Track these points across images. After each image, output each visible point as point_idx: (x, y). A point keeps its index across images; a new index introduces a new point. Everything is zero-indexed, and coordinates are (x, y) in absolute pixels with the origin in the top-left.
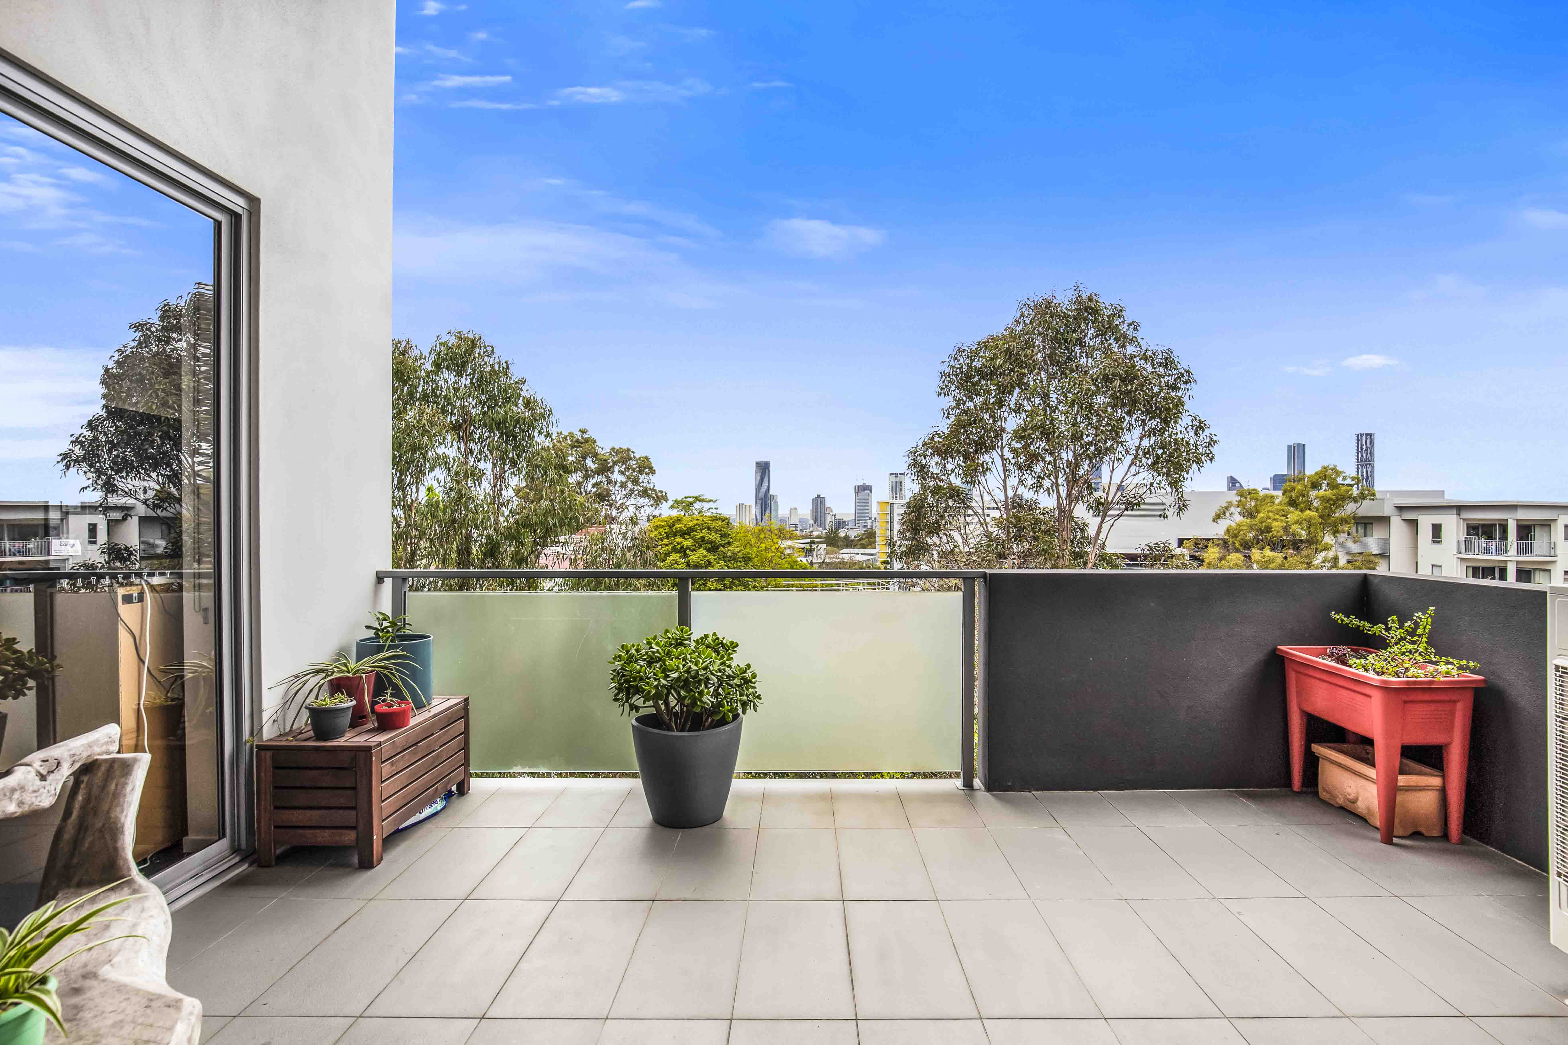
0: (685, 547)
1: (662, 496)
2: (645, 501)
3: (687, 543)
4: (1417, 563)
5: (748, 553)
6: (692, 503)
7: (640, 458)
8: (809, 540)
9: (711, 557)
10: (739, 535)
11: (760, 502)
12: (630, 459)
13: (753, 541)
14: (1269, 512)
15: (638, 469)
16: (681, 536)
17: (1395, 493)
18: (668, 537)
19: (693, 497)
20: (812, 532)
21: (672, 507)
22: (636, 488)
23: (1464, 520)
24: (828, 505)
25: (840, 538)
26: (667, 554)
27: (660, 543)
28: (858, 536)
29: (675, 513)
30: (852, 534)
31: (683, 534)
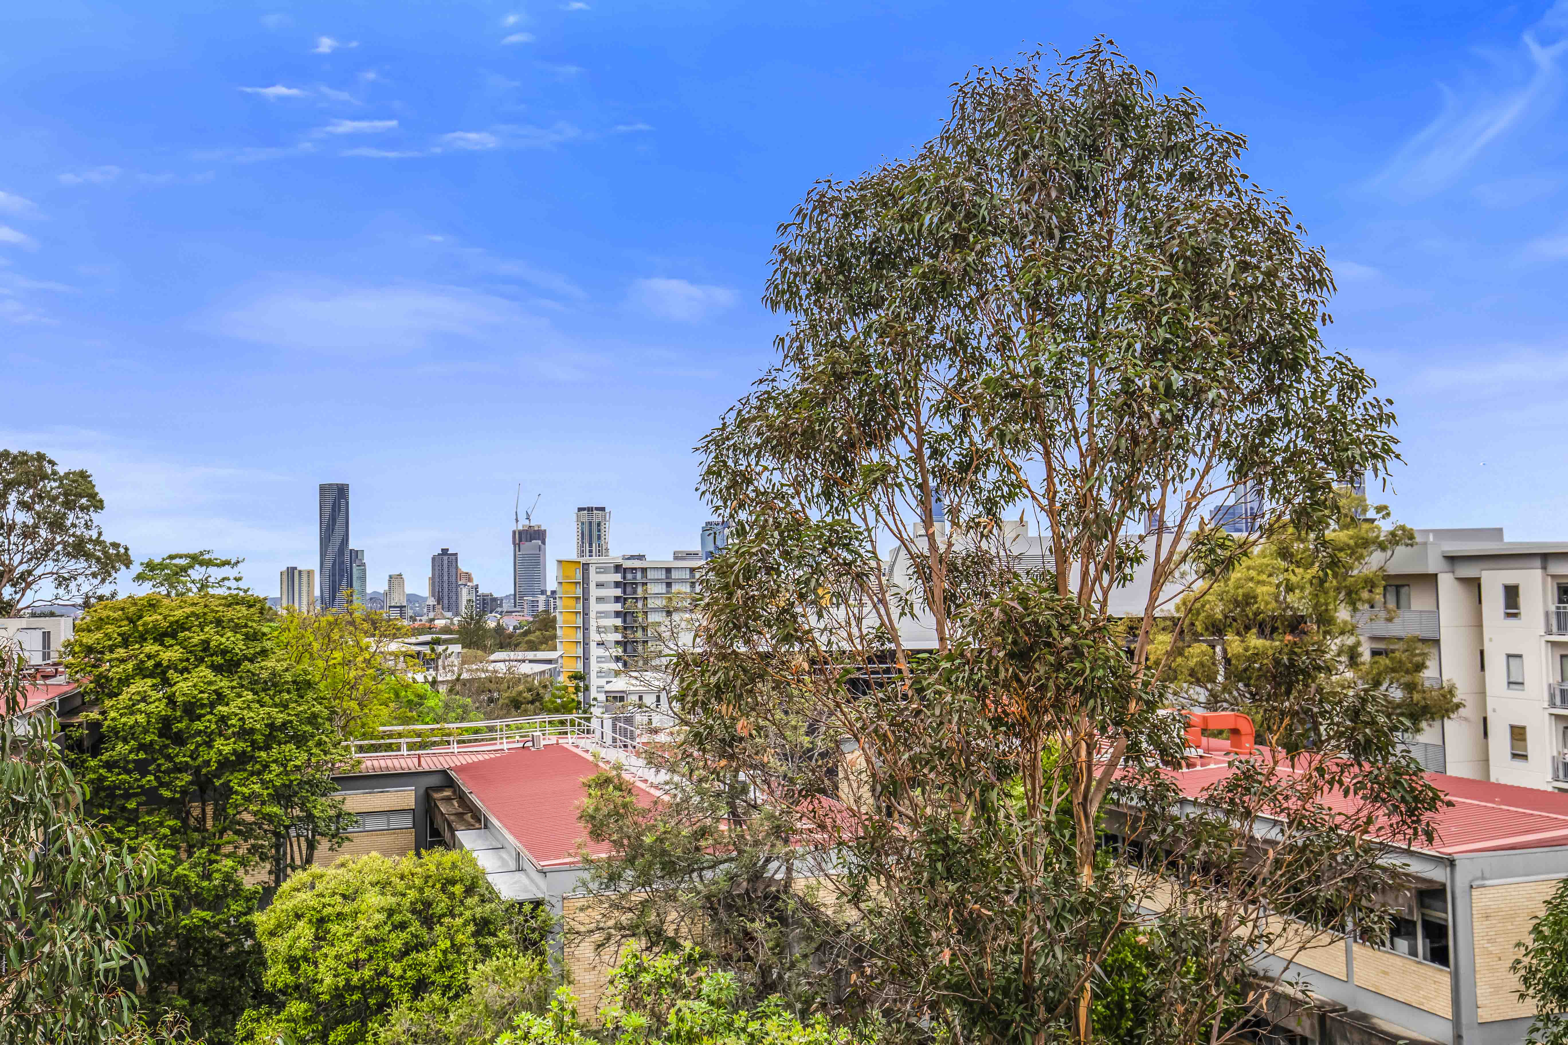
0: (165, 663)
1: (118, 555)
2: (78, 566)
3: (171, 654)
4: (1482, 653)
5: (306, 672)
6: (184, 569)
7: (67, 475)
8: (428, 638)
9: (223, 683)
10: (286, 634)
11: (329, 564)
12: (44, 477)
13: (316, 646)
14: (1249, 568)
15: (61, 499)
16: (155, 640)
17: (1440, 534)
18: (125, 643)
19: (187, 556)
20: (432, 620)
21: (140, 578)
22: (58, 539)
23: (1553, 577)
24: (463, 567)
25: (485, 630)
26: (125, 681)
27: (108, 656)
28: (521, 627)
29: (145, 590)
30: (510, 623)
31: (160, 637)
